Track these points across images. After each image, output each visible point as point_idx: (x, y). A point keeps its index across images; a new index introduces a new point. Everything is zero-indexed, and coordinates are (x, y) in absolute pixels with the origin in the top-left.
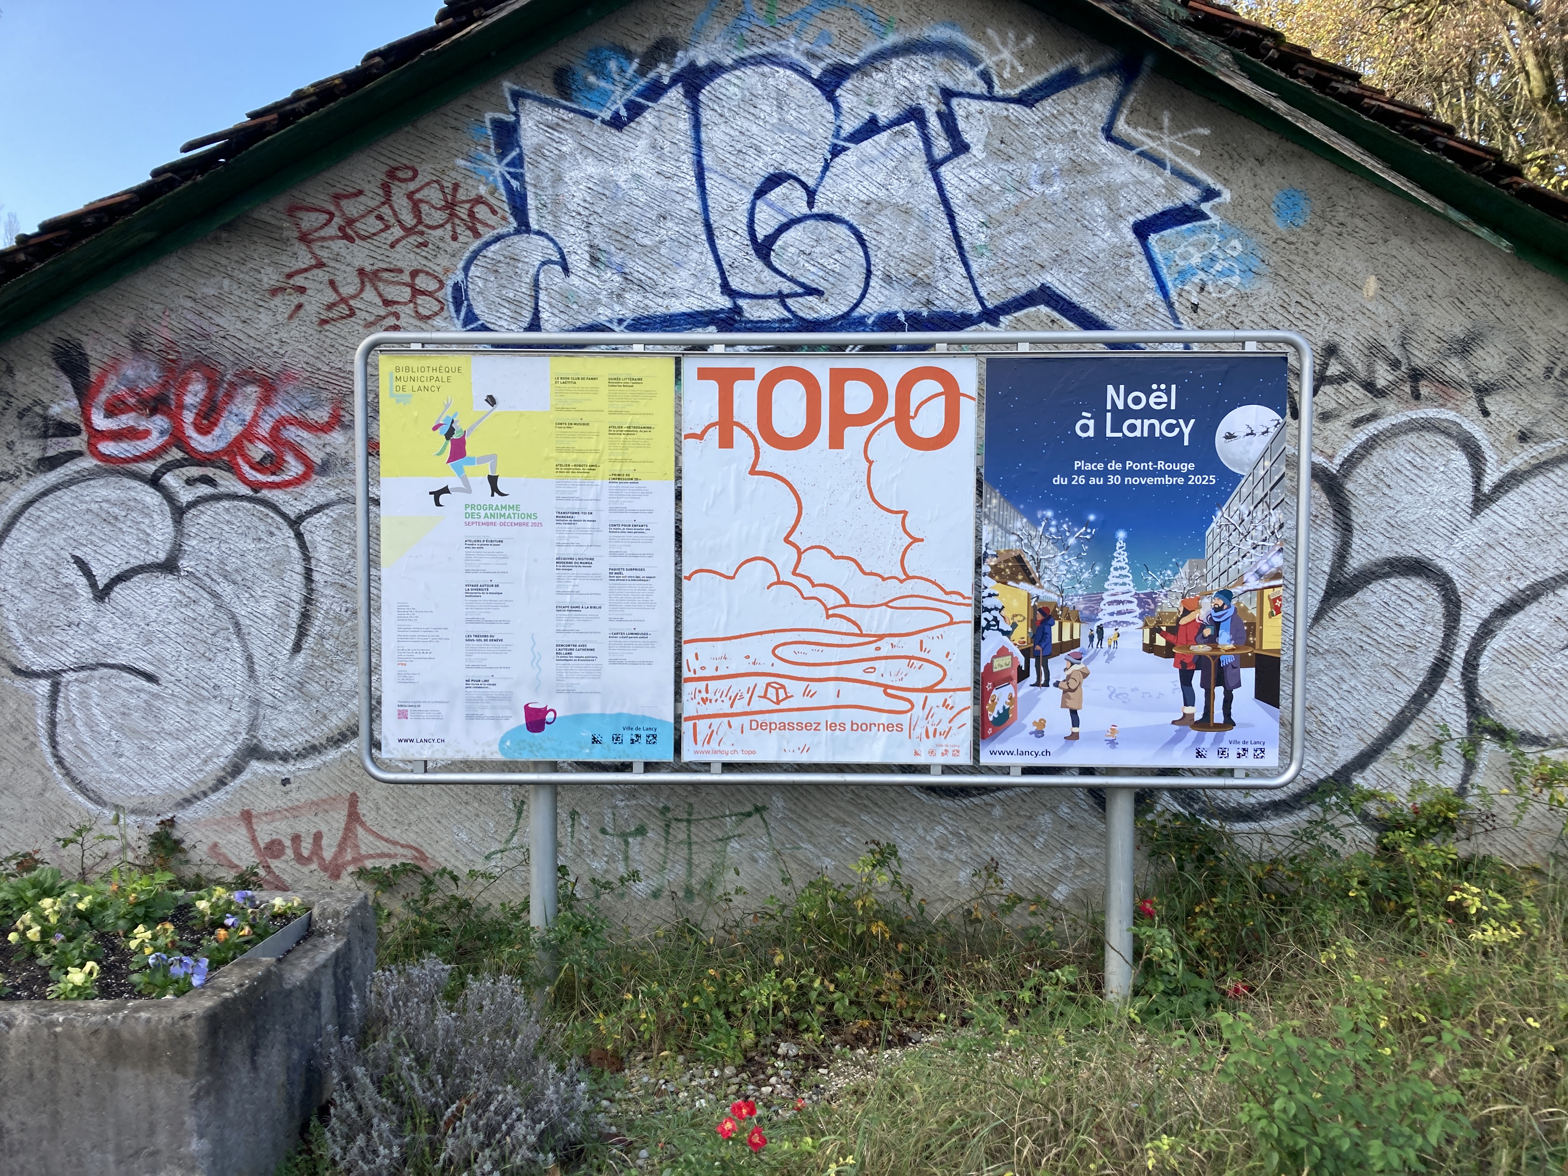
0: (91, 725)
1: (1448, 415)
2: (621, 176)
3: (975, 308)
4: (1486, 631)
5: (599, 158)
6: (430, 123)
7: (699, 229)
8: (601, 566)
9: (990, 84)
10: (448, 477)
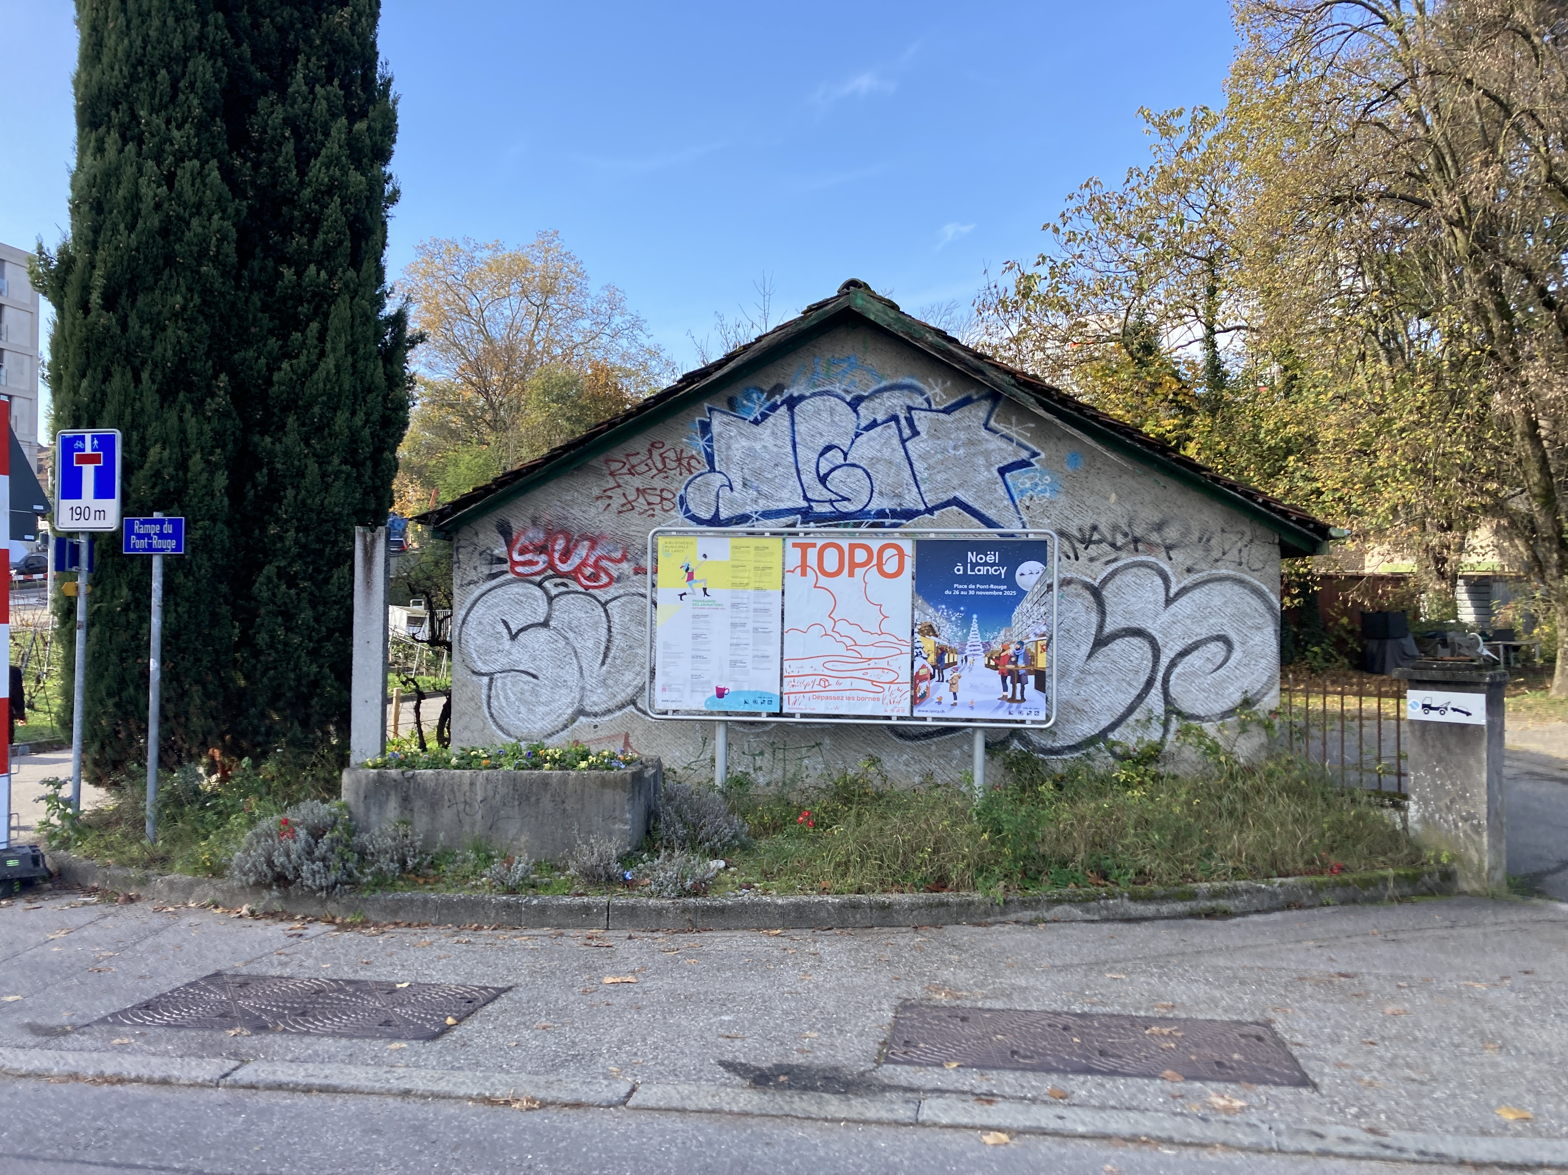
0: (507, 698)
1: (1153, 559)
2: (758, 446)
3: (922, 507)
4: (1173, 664)
5: (748, 438)
6: (670, 422)
7: (794, 470)
8: (750, 627)
9: (930, 404)
10: (685, 587)
